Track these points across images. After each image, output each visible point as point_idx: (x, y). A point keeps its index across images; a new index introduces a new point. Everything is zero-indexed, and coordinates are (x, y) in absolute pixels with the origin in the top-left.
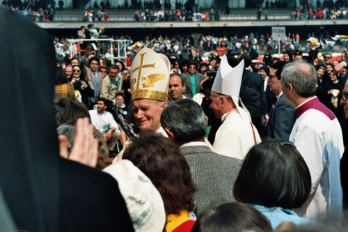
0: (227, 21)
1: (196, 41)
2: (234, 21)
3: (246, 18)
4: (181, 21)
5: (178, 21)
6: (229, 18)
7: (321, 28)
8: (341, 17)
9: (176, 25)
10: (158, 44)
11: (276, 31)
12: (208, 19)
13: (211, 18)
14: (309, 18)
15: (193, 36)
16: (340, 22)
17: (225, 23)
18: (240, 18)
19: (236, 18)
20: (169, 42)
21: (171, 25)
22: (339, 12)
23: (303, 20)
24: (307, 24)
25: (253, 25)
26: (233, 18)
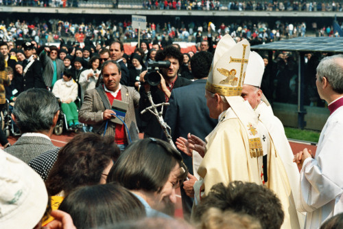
0: (85, 8)
1: (54, 27)
2: (92, 8)
3: (104, 6)
4: (39, 6)
5: (36, 6)
6: (87, 5)
7: (177, 18)
8: (196, 8)
9: (34, 10)
10: (15, 29)
11: (136, 20)
12: (67, 5)
13: (69, 5)
14: (165, 8)
15: (51, 22)
16: (195, 13)
17: (84, 10)
18: (98, 5)
19: (95, 5)
20: (26, 26)
21: (29, 10)
22: (194, 3)
23: (159, 9)
24: (164, 14)
25: (110, 13)
26: (91, 5)
